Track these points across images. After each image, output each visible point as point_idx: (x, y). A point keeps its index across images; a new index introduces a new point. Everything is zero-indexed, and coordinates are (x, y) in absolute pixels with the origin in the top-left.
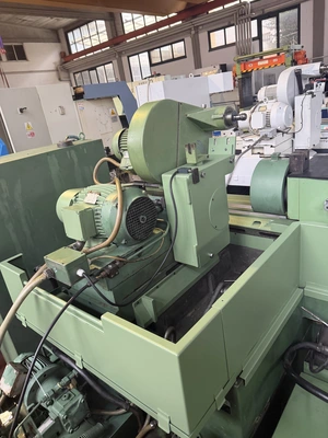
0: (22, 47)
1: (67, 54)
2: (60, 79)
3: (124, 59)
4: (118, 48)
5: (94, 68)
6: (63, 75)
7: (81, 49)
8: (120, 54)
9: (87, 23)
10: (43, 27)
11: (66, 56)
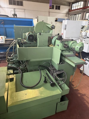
0: (60, 6)
1: (71, 10)
2: (66, 16)
3: (85, 13)
4: (84, 10)
5: (76, 15)
6: (67, 15)
7: (74, 9)
8: (84, 12)
9: (78, 2)
10: (67, 2)
11: (70, 10)
